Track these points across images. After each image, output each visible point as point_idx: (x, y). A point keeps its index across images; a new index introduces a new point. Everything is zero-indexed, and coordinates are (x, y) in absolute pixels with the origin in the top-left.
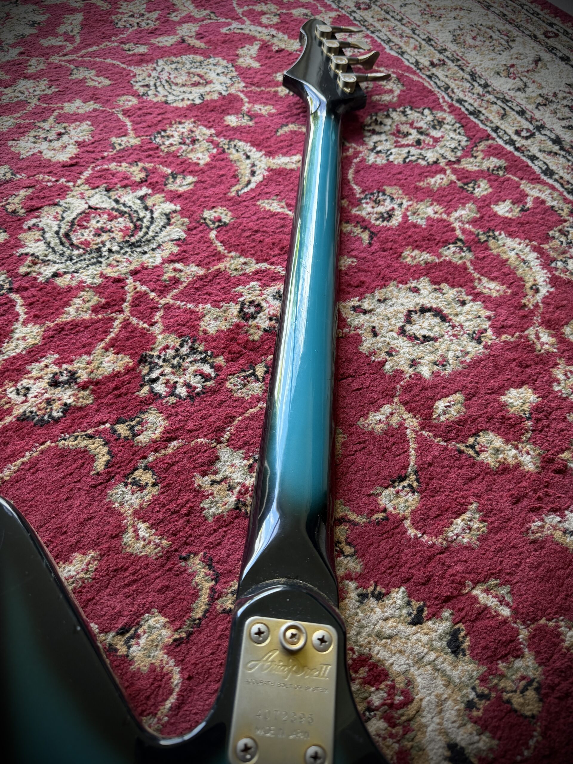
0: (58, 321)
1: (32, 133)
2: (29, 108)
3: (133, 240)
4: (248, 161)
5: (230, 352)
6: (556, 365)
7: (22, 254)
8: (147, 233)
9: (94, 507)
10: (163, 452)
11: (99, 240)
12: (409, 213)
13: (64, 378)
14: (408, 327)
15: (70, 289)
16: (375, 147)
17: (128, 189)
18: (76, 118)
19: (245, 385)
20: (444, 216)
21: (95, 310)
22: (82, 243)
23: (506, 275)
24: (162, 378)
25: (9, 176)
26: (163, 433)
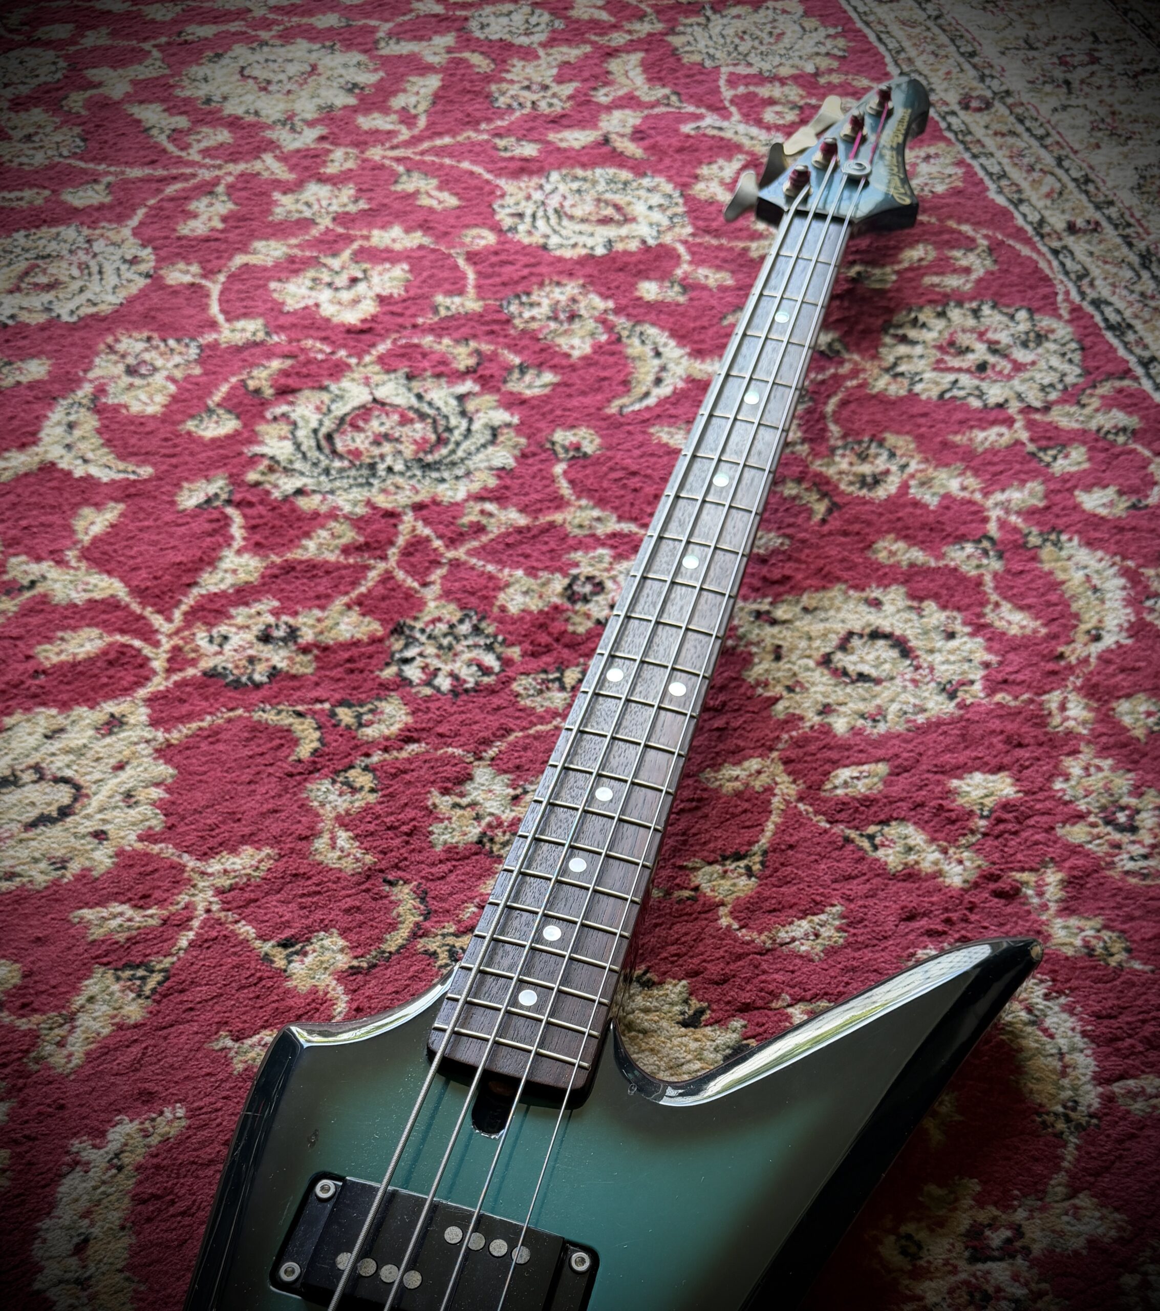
0: (289, 556)
1: (311, 273)
2: (315, 232)
3: (430, 458)
4: (656, 362)
5: (532, 643)
6: (1075, 752)
7: (256, 455)
8: (453, 452)
9: (284, 800)
10: (395, 753)
11: (376, 451)
12: (912, 483)
13: (280, 633)
14: (839, 656)
15: (316, 515)
16: (895, 365)
17: (443, 381)
18: (388, 256)
19: (541, 692)
20: (978, 497)
21: (346, 550)
22: (350, 452)
23: (1049, 604)
24: (419, 659)
25: (261, 336)
26: (401, 730)
